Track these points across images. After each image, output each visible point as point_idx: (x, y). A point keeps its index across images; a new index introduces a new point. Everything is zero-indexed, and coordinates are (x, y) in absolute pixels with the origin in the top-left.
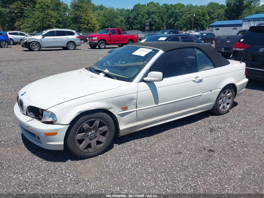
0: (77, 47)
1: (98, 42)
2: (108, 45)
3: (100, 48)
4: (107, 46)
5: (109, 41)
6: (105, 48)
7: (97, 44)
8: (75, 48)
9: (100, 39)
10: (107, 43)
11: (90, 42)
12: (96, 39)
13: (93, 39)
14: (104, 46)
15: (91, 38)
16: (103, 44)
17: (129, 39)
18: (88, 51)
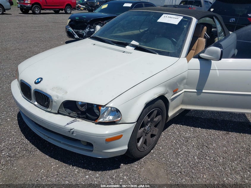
0: (6, 11)
1: (32, 6)
2: (43, 9)
3: (34, 13)
4: (42, 11)
5: (44, 5)
6: (40, 13)
7: (30, 9)
8: (4, 12)
9: (34, 3)
10: (42, 8)
11: (21, 6)
12: (29, 3)
13: (25, 2)
14: (39, 11)
15: (23, 1)
16: (37, 8)
17: (66, 4)
18: (19, 16)
